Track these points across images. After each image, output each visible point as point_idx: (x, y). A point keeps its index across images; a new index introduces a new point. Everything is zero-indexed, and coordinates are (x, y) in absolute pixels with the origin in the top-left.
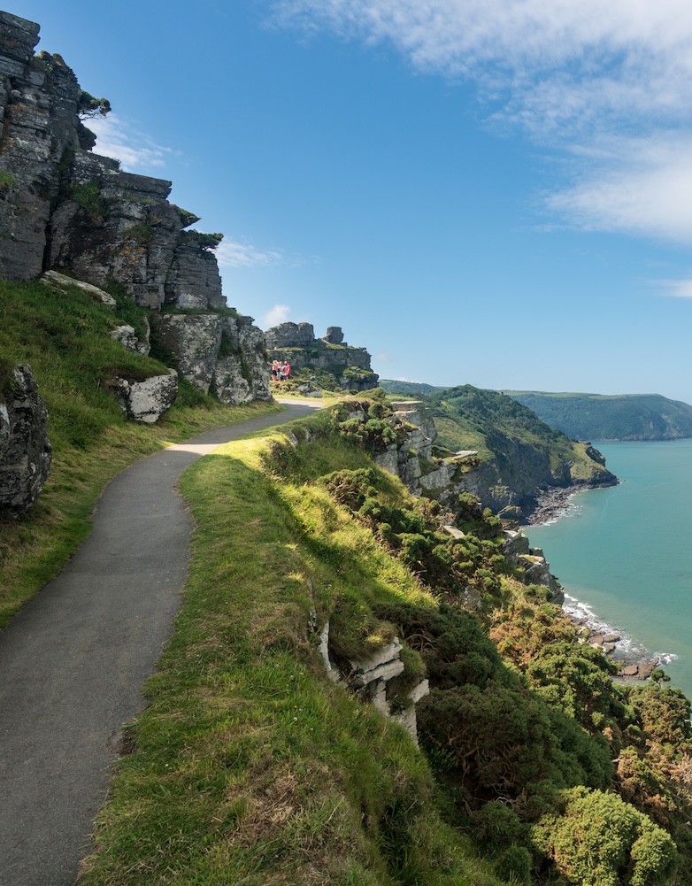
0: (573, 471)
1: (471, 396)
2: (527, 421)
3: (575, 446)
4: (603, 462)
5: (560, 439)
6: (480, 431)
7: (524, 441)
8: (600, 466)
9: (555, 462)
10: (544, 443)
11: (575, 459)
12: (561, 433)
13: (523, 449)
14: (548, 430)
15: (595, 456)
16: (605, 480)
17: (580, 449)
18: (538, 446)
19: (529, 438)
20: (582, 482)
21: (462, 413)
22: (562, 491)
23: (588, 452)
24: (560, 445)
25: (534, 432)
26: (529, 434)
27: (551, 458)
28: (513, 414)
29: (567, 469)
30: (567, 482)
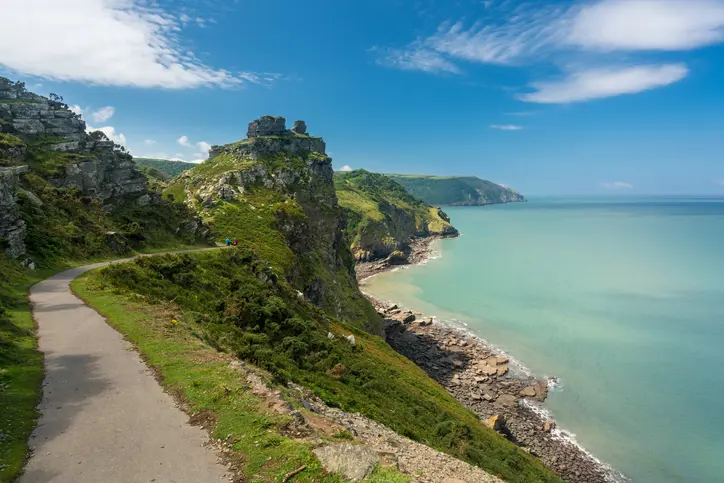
0: (430, 226)
1: (364, 177)
2: (400, 193)
3: (431, 209)
4: (448, 220)
5: (421, 205)
6: (374, 200)
7: (399, 206)
8: (446, 223)
9: (418, 222)
10: (411, 207)
11: (431, 218)
12: (421, 202)
13: (399, 212)
14: (413, 200)
15: (443, 216)
16: (451, 232)
17: (434, 212)
18: (407, 210)
19: (402, 205)
20: (436, 234)
21: (360, 188)
22: (424, 240)
23: (439, 214)
24: (421, 209)
25: (405, 200)
26: (401, 202)
27: (416, 218)
28: (390, 188)
29: (426, 225)
30: (426, 234)
